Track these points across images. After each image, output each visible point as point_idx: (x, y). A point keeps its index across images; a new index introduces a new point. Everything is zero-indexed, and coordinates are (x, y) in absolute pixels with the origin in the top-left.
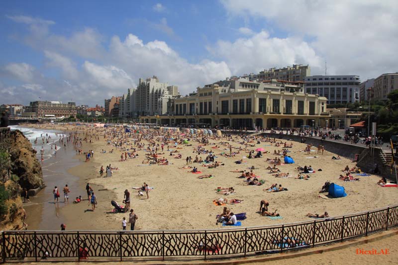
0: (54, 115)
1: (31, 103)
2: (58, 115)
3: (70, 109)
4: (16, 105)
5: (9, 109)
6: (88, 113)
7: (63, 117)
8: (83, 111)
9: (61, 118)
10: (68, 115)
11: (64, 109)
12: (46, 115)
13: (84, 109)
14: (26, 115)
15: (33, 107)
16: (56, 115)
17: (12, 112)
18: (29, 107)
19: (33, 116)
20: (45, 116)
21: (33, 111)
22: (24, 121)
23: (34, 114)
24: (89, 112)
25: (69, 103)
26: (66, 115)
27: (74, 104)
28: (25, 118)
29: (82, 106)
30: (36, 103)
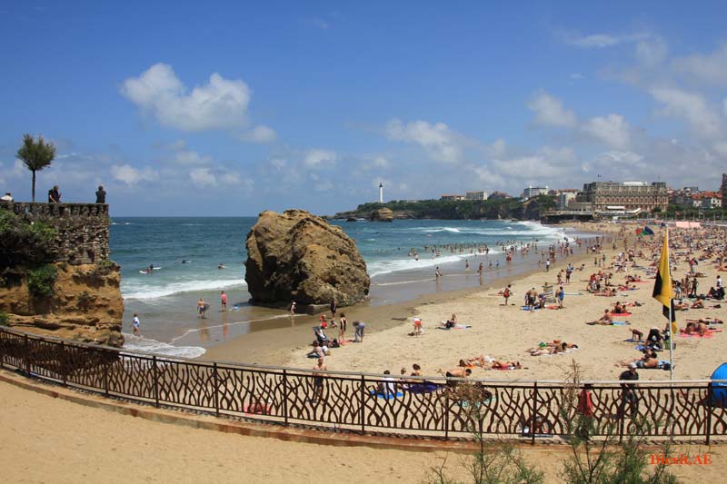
0: (623, 207)
1: (585, 185)
2: (632, 206)
3: (656, 195)
4: (569, 191)
5: (559, 198)
6: (695, 202)
7: (638, 210)
8: (686, 199)
9: (635, 211)
10: (650, 206)
11: (644, 195)
12: (609, 207)
13: (687, 194)
14: (573, 208)
15: (588, 194)
16: (627, 206)
17: (562, 202)
18: (582, 193)
19: (587, 209)
20: (607, 209)
21: (588, 201)
22: (569, 217)
23: (588, 206)
24: (697, 200)
25: (654, 184)
26: (646, 206)
27: (663, 184)
28: (572, 213)
29: (685, 188)
30: (593, 185)
